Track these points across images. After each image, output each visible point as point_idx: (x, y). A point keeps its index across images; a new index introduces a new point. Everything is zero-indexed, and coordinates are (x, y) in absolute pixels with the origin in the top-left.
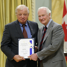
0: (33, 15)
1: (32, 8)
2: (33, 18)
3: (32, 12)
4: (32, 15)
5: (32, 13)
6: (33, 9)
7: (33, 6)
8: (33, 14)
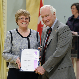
0: (5, 13)
1: (3, 5)
2: (4, 17)
3: (3, 9)
4: (3, 13)
6: (5, 6)
7: (5, 2)
8: (4, 11)
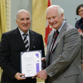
0: (8, 16)
1: (6, 7)
2: (8, 20)
3: (6, 11)
4: (7, 15)
5: (6, 13)
6: (8, 8)
7: (8, 4)
8: (8, 14)
